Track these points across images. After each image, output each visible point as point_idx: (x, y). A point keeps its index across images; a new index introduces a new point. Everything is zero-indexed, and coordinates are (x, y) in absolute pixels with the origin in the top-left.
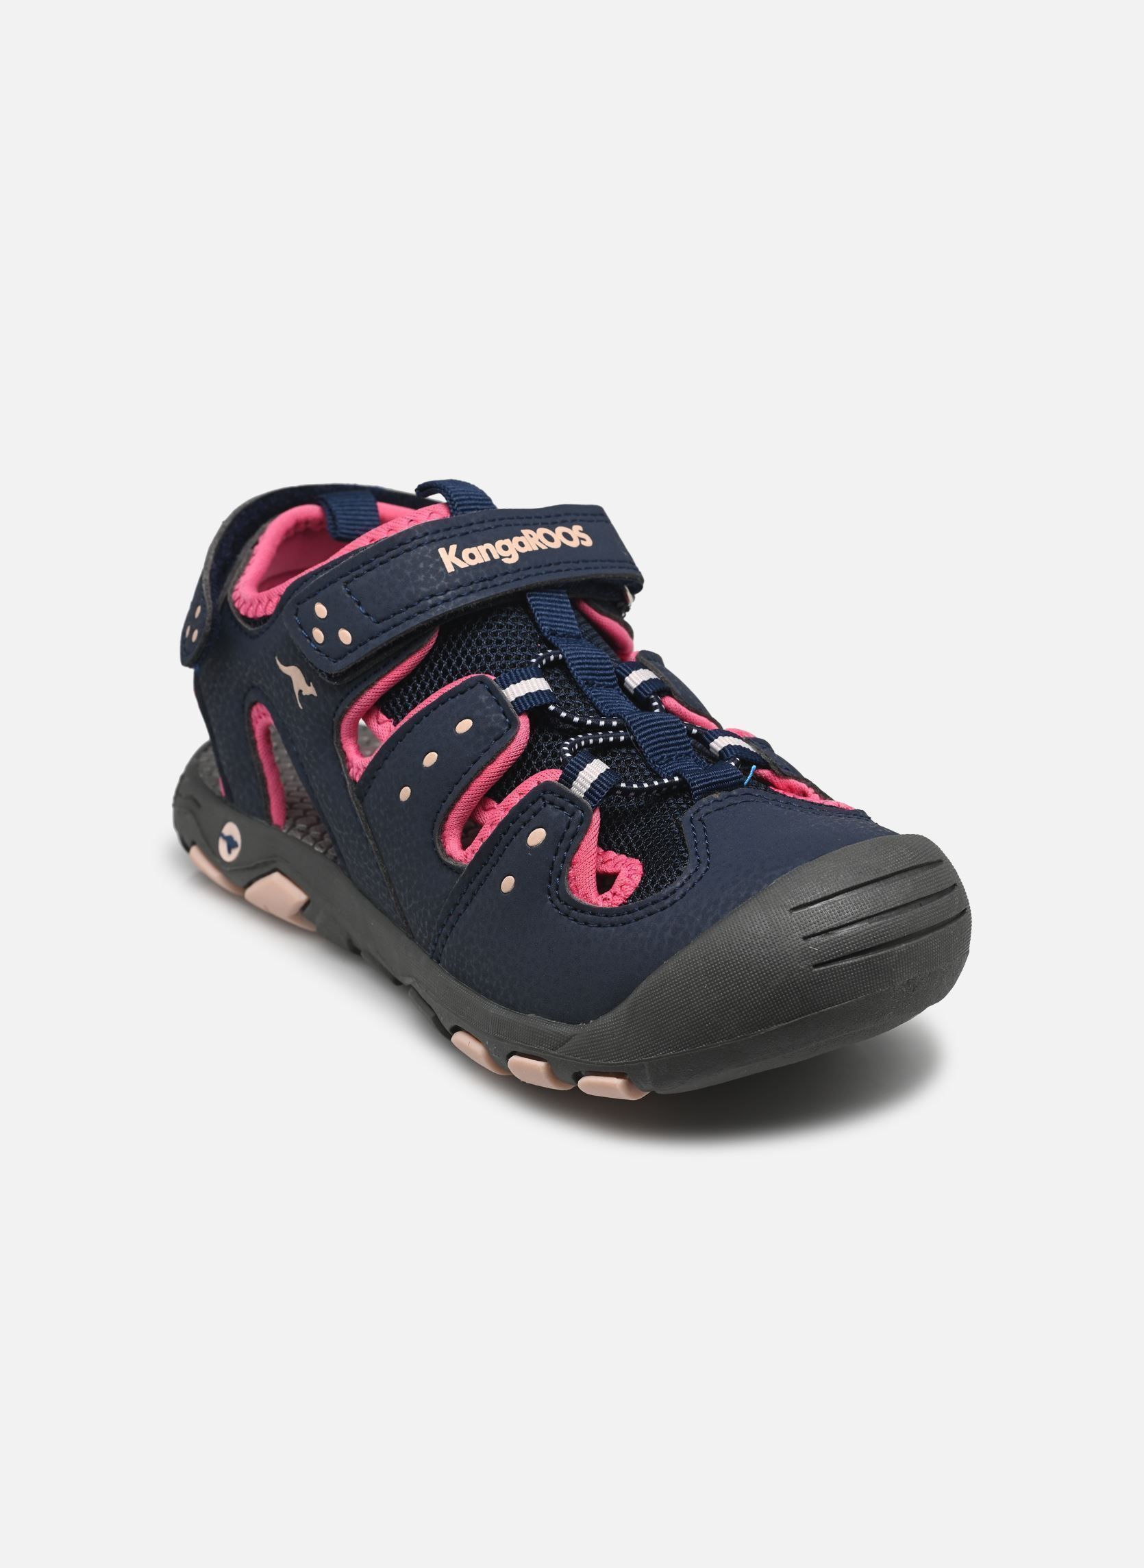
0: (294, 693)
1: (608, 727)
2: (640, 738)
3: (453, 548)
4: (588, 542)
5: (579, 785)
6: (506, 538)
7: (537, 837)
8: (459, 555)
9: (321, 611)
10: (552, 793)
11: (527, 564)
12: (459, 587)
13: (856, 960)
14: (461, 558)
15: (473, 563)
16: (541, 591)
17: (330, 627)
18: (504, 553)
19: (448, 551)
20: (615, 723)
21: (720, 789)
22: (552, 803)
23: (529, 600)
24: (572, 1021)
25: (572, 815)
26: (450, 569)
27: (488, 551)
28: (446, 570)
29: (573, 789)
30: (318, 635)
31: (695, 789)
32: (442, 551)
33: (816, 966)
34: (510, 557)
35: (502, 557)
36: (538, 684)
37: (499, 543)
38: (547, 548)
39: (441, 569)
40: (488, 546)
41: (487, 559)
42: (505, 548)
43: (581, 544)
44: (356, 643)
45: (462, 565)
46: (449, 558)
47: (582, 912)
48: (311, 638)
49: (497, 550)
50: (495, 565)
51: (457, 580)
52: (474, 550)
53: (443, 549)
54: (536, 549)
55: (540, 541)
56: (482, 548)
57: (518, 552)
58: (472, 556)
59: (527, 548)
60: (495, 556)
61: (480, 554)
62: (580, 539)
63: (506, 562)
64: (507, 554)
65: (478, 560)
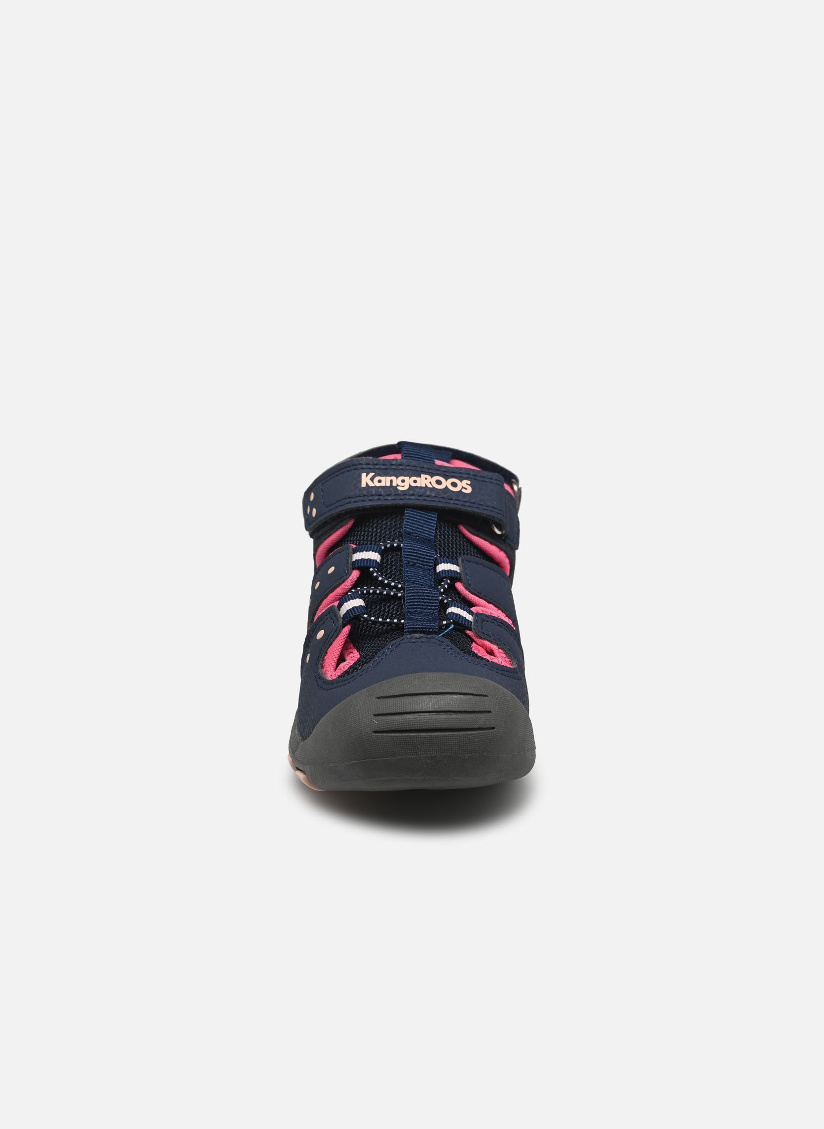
1: (396, 587)
2: (407, 597)
3: (371, 474)
4: (469, 490)
7: (320, 634)
8: (372, 479)
9: (312, 497)
10: (333, 612)
11: (411, 492)
12: (364, 496)
13: (397, 734)
14: (373, 481)
15: (378, 485)
16: (416, 509)
17: (312, 506)
18: (400, 483)
19: (367, 476)
20: (400, 586)
21: (421, 632)
22: (331, 618)
23: (405, 512)
25: (335, 626)
26: (363, 485)
27: (391, 481)
28: (361, 485)
29: (340, 612)
30: (309, 510)
31: (406, 629)
32: (364, 475)
33: (375, 732)
34: (403, 486)
35: (398, 485)
36: (375, 556)
37: (401, 478)
38: (432, 487)
39: (359, 484)
40: (393, 478)
41: (389, 485)
42: (403, 482)
43: (461, 490)
45: (371, 484)
46: (366, 480)
48: (306, 512)
49: (397, 481)
50: (392, 489)
51: (365, 492)
52: (383, 479)
53: (365, 474)
54: (424, 486)
55: (430, 483)
56: (389, 479)
57: (410, 485)
58: (380, 481)
59: (418, 484)
60: (394, 484)
61: (385, 481)
62: (463, 487)
63: (400, 488)
64: (402, 484)
65: (383, 484)
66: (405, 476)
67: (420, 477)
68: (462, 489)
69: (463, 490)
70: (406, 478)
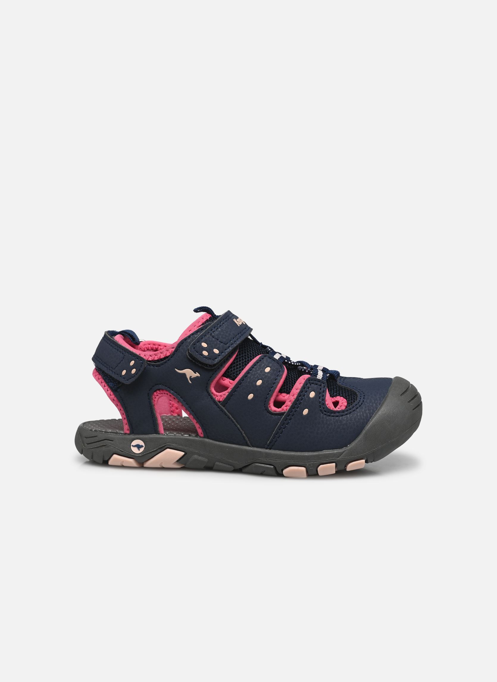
0: (187, 379)
5: (319, 376)
7: (312, 394)
9: (204, 345)
10: (312, 380)
17: (208, 350)
22: (313, 384)
24: (341, 447)
25: (321, 385)
29: (317, 378)
30: (205, 353)
33: (413, 410)
44: (221, 352)
47: (335, 413)
48: (202, 355)
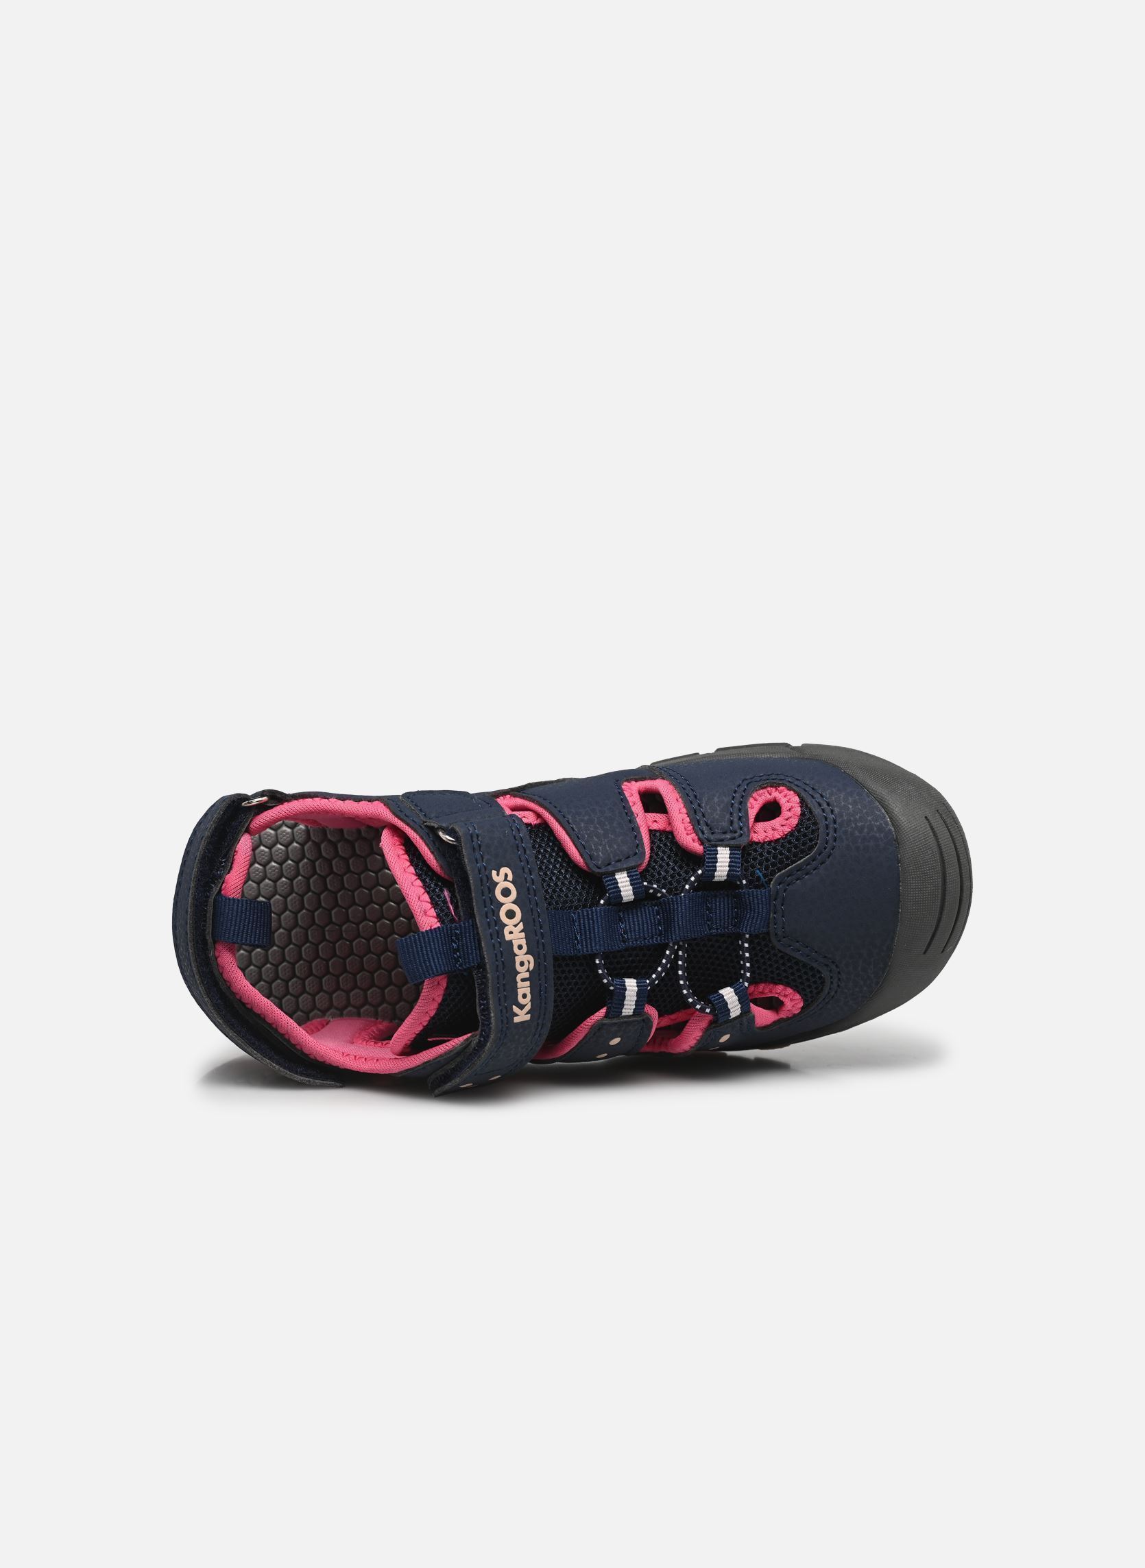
3: (515, 1009)
4: (506, 870)
6: (515, 960)
8: (521, 1007)
11: (535, 950)
12: (539, 1014)
14: (524, 1006)
15: (528, 997)
18: (525, 967)
19: (517, 1015)
26: (528, 1018)
27: (523, 980)
28: (529, 1021)
32: (516, 1020)
34: (529, 962)
35: (528, 970)
36: (631, 984)
37: (517, 967)
38: (520, 923)
39: (528, 1024)
40: (519, 978)
41: (528, 983)
42: (522, 964)
43: (511, 882)
45: (528, 1008)
49: (523, 973)
51: (535, 1014)
52: (520, 992)
53: (515, 1018)
54: (523, 934)
55: (516, 926)
56: (520, 984)
57: (526, 954)
58: (524, 996)
59: (523, 942)
60: (527, 975)
61: (524, 988)
62: (506, 879)
63: (532, 967)
64: (526, 963)
65: (528, 991)
66: (515, 963)
67: (511, 941)
68: (509, 881)
69: (510, 877)
70: (518, 960)
